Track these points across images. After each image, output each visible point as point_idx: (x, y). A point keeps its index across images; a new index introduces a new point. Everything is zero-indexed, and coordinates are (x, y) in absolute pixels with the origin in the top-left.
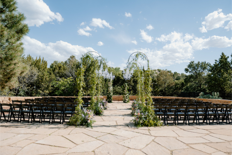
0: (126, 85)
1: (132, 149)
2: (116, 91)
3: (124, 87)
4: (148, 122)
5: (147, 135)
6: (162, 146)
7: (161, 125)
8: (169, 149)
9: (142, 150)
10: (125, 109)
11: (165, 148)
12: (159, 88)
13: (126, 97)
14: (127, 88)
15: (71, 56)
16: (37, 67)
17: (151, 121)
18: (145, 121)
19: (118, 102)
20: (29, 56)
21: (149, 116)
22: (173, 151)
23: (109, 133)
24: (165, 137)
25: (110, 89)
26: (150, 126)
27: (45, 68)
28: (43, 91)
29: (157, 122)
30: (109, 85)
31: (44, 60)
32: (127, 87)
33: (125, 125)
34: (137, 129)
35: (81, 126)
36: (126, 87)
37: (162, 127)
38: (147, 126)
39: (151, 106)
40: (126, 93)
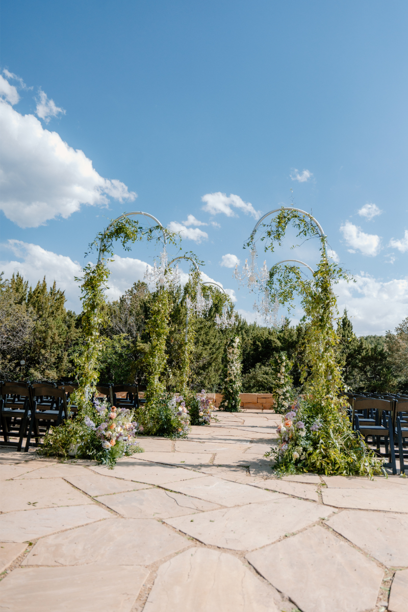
0: (284, 358)
1: (210, 546)
2: (258, 382)
3: (276, 362)
4: (324, 457)
5: (307, 499)
6: (355, 546)
7: (376, 474)
8: (382, 559)
9: (250, 557)
10: (268, 427)
11: (366, 554)
12: (396, 377)
13: (284, 394)
14: (285, 367)
15: (137, 282)
16: (35, 307)
17: (335, 454)
18: (310, 454)
19: (260, 411)
20: (16, 277)
21: (328, 437)
22: (398, 572)
23: (159, 487)
24: (382, 514)
25: (233, 368)
26: (331, 475)
27: (57, 309)
28: (43, 372)
29: (359, 458)
30: (229, 356)
31: (57, 290)
32: (284, 364)
33: (239, 466)
34: (278, 478)
35: (80, 461)
36: (282, 362)
37: (379, 480)
38: (321, 472)
39: (335, 399)
40: (282, 382)
